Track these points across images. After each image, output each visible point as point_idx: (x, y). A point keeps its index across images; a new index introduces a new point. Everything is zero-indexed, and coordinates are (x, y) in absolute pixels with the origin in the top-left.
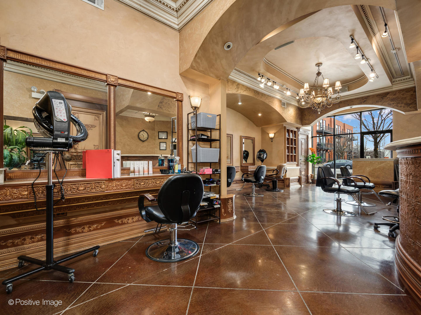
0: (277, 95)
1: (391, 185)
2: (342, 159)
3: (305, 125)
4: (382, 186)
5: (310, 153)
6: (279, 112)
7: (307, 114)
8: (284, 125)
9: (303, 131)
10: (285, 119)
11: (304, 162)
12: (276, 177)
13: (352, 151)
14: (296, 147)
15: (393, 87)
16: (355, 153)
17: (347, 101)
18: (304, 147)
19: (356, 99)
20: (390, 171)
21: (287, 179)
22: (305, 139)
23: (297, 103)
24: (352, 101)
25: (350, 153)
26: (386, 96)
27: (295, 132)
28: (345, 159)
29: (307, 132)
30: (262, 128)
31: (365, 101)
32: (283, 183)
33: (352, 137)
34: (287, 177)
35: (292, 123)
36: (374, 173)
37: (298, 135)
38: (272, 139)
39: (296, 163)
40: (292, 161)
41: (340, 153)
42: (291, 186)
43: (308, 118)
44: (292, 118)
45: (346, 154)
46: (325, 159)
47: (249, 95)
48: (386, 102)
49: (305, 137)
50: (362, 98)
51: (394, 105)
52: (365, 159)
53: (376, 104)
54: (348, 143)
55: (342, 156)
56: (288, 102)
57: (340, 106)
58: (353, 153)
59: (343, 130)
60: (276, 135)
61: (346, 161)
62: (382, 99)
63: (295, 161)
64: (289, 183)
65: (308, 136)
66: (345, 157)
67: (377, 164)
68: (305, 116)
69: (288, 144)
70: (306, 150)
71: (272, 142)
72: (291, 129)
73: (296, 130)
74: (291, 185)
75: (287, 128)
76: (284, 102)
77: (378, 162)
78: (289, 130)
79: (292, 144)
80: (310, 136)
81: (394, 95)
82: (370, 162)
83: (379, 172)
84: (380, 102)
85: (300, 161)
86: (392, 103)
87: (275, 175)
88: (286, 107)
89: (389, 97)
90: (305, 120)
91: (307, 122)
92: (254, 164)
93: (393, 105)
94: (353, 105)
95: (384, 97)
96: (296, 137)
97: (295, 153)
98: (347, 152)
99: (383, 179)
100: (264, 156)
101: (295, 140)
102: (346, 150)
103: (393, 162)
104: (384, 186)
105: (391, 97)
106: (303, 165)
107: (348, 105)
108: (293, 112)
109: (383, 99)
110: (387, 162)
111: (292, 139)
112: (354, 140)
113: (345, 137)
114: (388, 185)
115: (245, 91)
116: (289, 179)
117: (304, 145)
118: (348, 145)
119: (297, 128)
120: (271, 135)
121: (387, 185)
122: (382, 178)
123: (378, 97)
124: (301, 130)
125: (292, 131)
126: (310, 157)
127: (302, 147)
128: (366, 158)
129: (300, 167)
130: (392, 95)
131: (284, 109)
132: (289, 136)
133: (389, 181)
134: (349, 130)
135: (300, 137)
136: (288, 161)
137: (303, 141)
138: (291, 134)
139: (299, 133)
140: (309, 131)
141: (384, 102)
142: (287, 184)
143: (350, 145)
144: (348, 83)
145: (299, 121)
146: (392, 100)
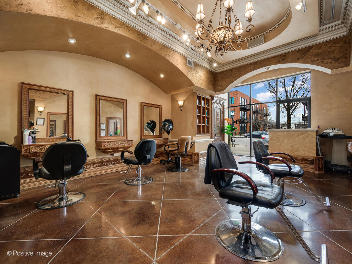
0: (179, 48)
1: (314, 161)
2: (259, 130)
3: (219, 91)
4: (302, 162)
5: (226, 124)
6: (182, 71)
7: (220, 80)
8: (193, 90)
9: (218, 100)
10: (193, 81)
11: (219, 133)
12: (178, 153)
13: (266, 124)
14: (209, 117)
15: (318, 39)
16: (269, 126)
17: (263, 61)
18: (219, 117)
19: (273, 57)
20: (311, 144)
21: (195, 154)
22: (220, 109)
23: (208, 65)
24: (268, 61)
25: (265, 126)
26: (309, 52)
27: (208, 100)
28: (261, 130)
29: (222, 101)
30: (172, 95)
31: (284, 59)
32: (192, 158)
33: (267, 113)
34: (196, 151)
35: (202, 87)
36: (293, 146)
37: (212, 104)
38: (181, 107)
39: (209, 134)
40: (204, 132)
41: (257, 126)
42: (200, 162)
43: (221, 84)
44: (201, 82)
45: (262, 126)
46: (246, 131)
47: (126, 35)
48: (309, 58)
49: (221, 107)
50: (281, 56)
51: (319, 61)
52: (280, 129)
53: (296, 62)
54: (263, 118)
55: (259, 128)
56: (196, 61)
57: (255, 68)
58: (267, 126)
59: (260, 107)
60: (185, 102)
61: (262, 132)
62: (303, 55)
63: (208, 132)
64: (198, 159)
65: (223, 106)
66: (261, 129)
67: (296, 136)
68: (218, 81)
69: (199, 112)
70: (221, 121)
71: (181, 110)
72: (202, 96)
73: (209, 97)
74: (200, 160)
75: (197, 95)
76: (189, 60)
77: (298, 132)
78: (200, 96)
79: (204, 113)
80: (226, 106)
81: (318, 49)
82: (289, 133)
83: (299, 145)
84: (301, 59)
85: (214, 133)
86: (317, 58)
87: (176, 151)
88: (192, 66)
89: (313, 52)
90: (218, 86)
91: (220, 88)
92: (160, 137)
93: (317, 62)
94: (270, 65)
95: (306, 53)
96: (209, 106)
97: (208, 123)
98: (263, 124)
99: (304, 153)
100: (169, 126)
101: (208, 109)
102: (262, 123)
103: (315, 132)
104: (305, 162)
105: (315, 51)
106: (218, 136)
107: (265, 66)
108: (203, 74)
109: (305, 55)
110: (309, 132)
111: (204, 108)
112: (268, 116)
113: (261, 113)
114: (310, 161)
115: (118, 27)
116: (198, 154)
117: (220, 115)
118: (264, 119)
119: (211, 96)
120: (181, 103)
121: (308, 160)
122: (302, 152)
123: (299, 53)
124: (215, 98)
125: (204, 99)
126: (226, 128)
127: (217, 117)
128: (282, 128)
129: (213, 139)
130: (317, 49)
131: (190, 69)
132: (200, 103)
133: (311, 156)
134: (264, 108)
135: (215, 106)
136: (200, 132)
137: (218, 111)
138: (203, 102)
139: (213, 102)
140: (225, 100)
141: (306, 59)
142: (196, 160)
143: (265, 119)
144: (264, 33)
145: (211, 86)
146: (317, 55)
